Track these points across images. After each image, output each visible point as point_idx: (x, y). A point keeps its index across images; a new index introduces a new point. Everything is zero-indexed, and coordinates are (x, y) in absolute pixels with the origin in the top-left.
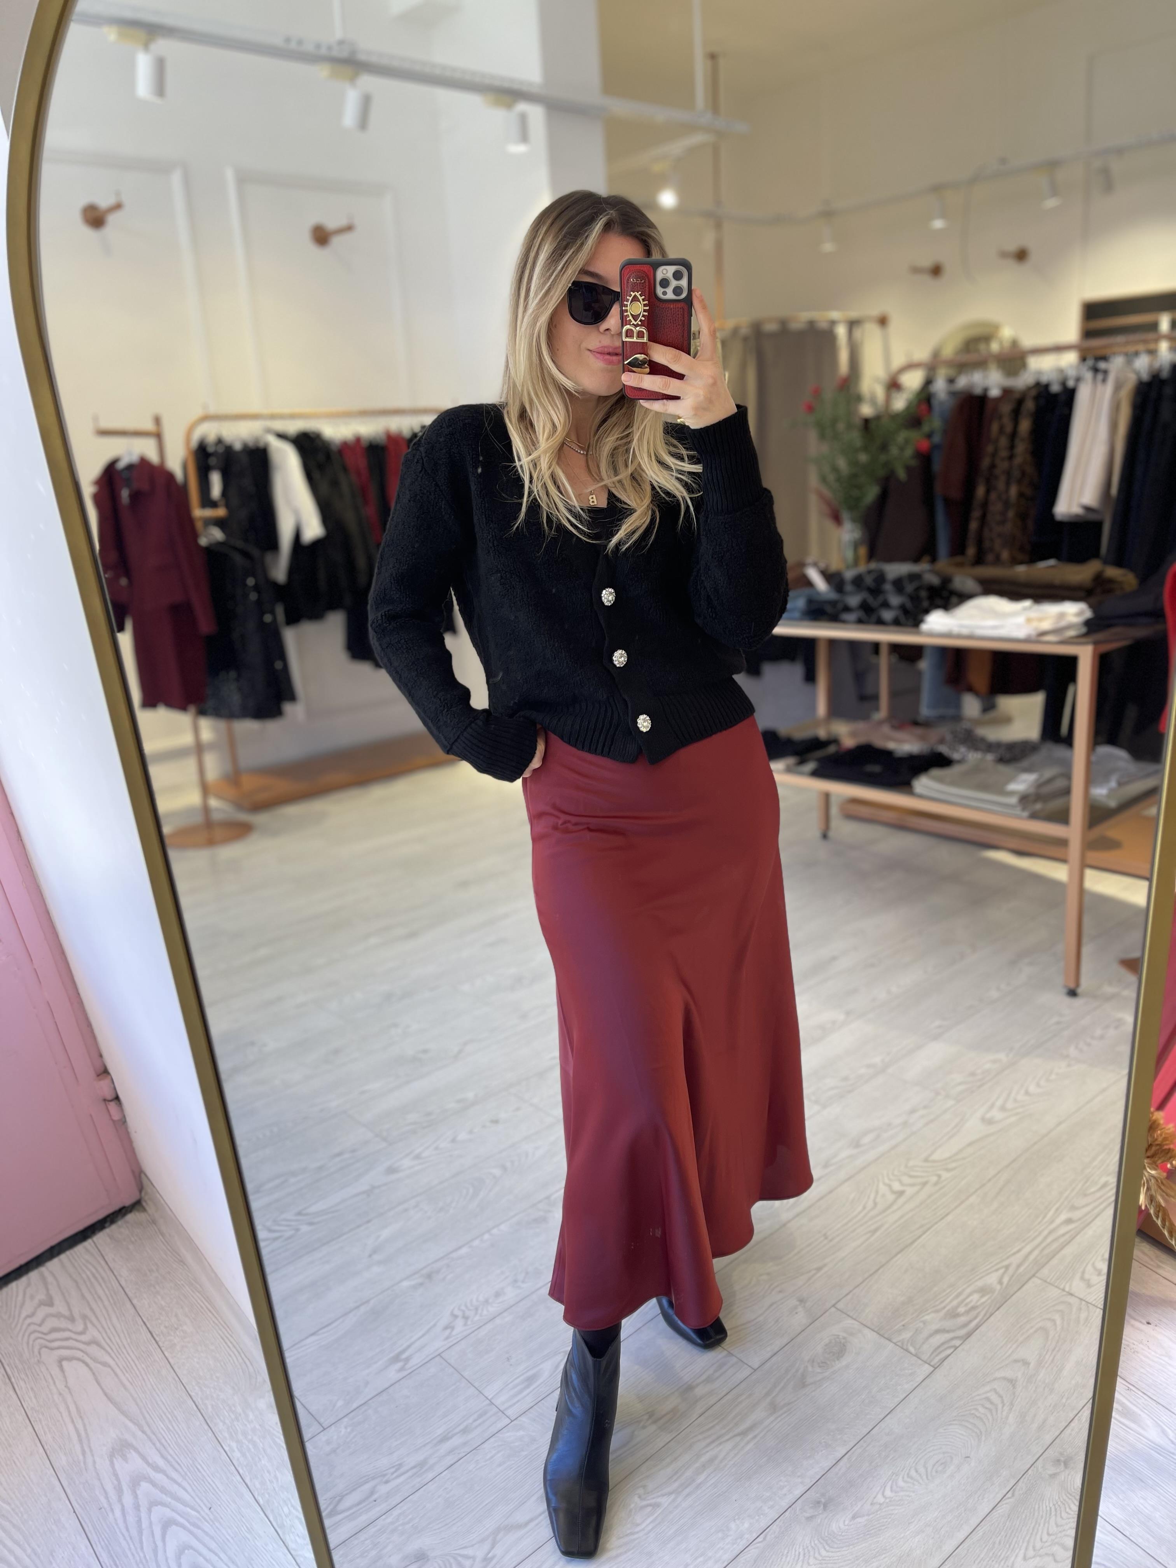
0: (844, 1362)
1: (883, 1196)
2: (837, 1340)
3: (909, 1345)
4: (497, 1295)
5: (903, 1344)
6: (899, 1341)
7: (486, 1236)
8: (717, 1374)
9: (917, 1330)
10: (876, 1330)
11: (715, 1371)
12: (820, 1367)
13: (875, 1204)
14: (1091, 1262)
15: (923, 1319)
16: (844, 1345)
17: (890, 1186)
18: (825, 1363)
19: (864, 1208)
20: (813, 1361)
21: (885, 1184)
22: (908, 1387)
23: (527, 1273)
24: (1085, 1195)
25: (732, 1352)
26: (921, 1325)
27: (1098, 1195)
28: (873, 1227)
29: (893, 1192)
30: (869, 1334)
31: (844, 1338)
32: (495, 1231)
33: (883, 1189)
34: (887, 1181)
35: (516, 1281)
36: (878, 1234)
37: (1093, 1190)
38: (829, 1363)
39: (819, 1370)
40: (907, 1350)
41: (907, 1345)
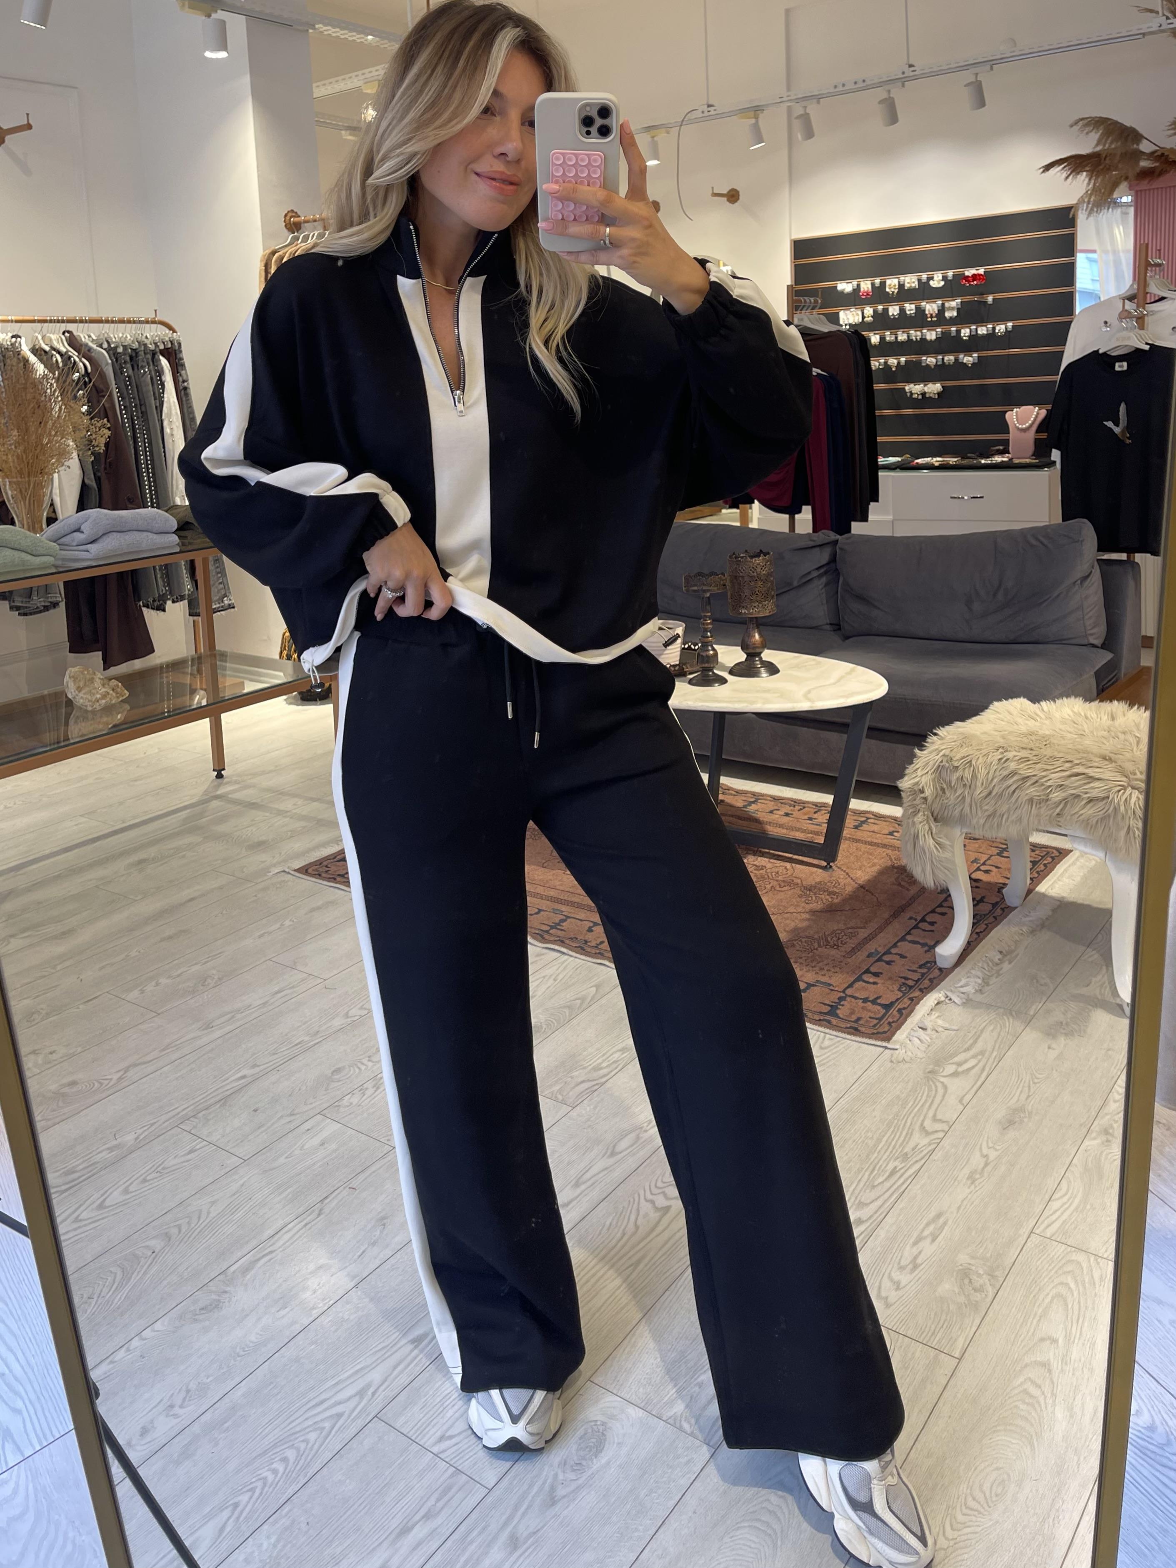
0: (603, 1459)
1: (646, 1215)
2: (595, 1427)
3: (683, 1420)
4: (144, 1431)
5: (675, 1420)
6: (670, 1418)
7: (136, 1343)
8: (440, 1505)
9: (691, 1398)
10: (642, 1405)
11: (438, 1500)
12: (574, 1470)
13: (637, 1227)
14: (886, 1274)
15: (699, 1380)
16: (603, 1434)
17: (652, 1202)
18: (580, 1464)
19: (624, 1234)
20: (565, 1464)
21: (647, 1201)
22: (684, 1482)
23: (188, 1391)
24: (874, 1187)
25: (459, 1468)
26: (697, 1389)
27: (887, 1184)
28: (634, 1259)
29: (657, 1209)
30: (634, 1413)
31: (604, 1424)
32: (148, 1333)
33: (645, 1207)
34: (649, 1197)
35: (172, 1406)
36: (641, 1266)
37: (881, 1180)
38: (584, 1463)
39: (572, 1476)
40: (681, 1429)
41: (681, 1421)
